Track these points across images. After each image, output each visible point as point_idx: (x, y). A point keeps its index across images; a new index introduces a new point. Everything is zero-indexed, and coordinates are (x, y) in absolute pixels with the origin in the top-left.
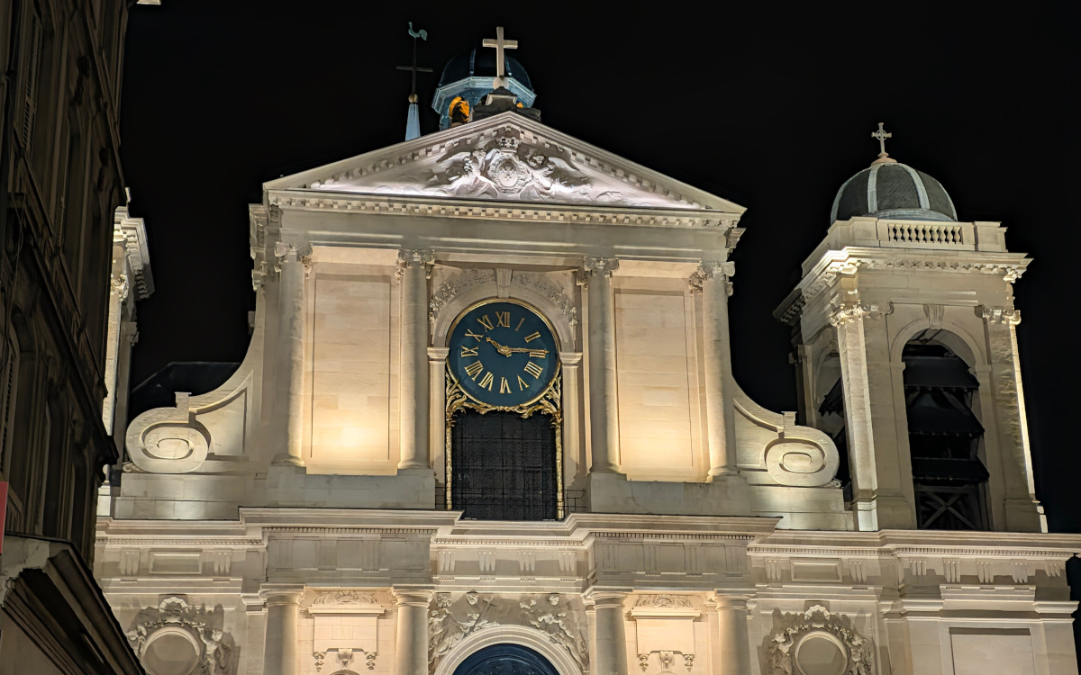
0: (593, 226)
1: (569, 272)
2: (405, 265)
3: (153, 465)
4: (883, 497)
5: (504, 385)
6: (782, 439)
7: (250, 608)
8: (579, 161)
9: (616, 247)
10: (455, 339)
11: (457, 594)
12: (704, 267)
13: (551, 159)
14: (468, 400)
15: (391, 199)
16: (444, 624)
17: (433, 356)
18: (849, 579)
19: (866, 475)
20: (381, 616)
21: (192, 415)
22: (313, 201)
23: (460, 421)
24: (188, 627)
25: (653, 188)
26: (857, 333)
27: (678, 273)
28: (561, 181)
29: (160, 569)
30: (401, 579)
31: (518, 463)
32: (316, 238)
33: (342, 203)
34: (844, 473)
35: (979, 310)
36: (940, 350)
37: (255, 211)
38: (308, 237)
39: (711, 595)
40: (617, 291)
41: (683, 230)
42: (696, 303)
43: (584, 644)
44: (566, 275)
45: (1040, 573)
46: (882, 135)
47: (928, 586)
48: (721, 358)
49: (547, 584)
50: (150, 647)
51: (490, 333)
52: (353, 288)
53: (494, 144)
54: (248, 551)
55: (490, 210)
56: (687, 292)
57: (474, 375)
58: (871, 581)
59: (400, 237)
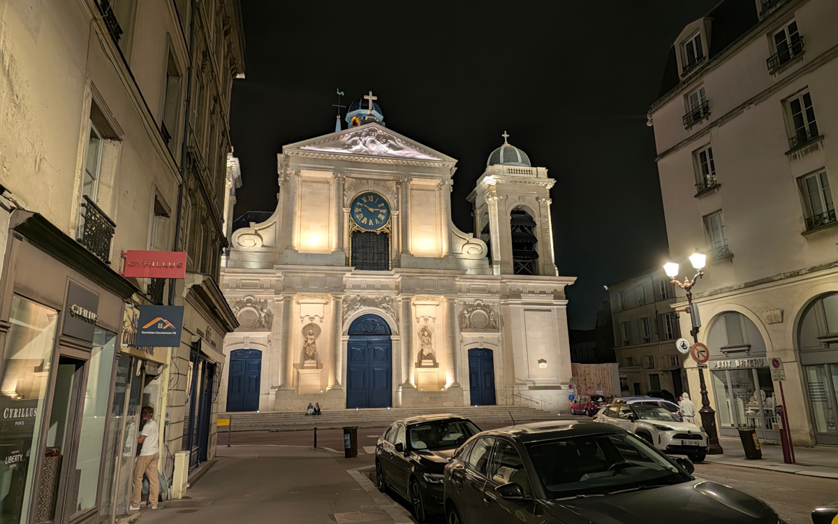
0: (404, 165)
1: (395, 182)
2: (335, 178)
3: (241, 248)
4: (502, 263)
5: (371, 222)
6: (468, 243)
7: (277, 301)
8: (399, 141)
9: (411, 173)
10: (353, 205)
11: (353, 296)
12: (443, 181)
13: (388, 140)
14: (358, 227)
15: (330, 153)
16: (348, 307)
17: (345, 211)
18: (489, 291)
19: (497, 256)
20: (326, 304)
21: (256, 231)
22: (301, 153)
23: (355, 235)
24: (255, 307)
25: (425, 152)
26: (495, 206)
27: (433, 183)
28: (392, 148)
29: (244, 286)
30: (332, 291)
31: (375, 250)
32: (302, 167)
33: (312, 154)
34: (489, 255)
35: (537, 199)
36: (523, 212)
37: (280, 156)
38: (299, 166)
39: (442, 297)
40: (412, 189)
41: (435, 168)
42: (439, 194)
43: (398, 314)
44: (393, 183)
45: (555, 290)
46: (505, 135)
47: (516, 294)
48: (448, 214)
49: (385, 293)
50: (241, 314)
51: (365, 203)
52: (315, 185)
53: (368, 134)
54: (277, 280)
55: (366, 159)
56: (436, 190)
57: (360, 219)
58: (497, 292)
59: (333, 167)
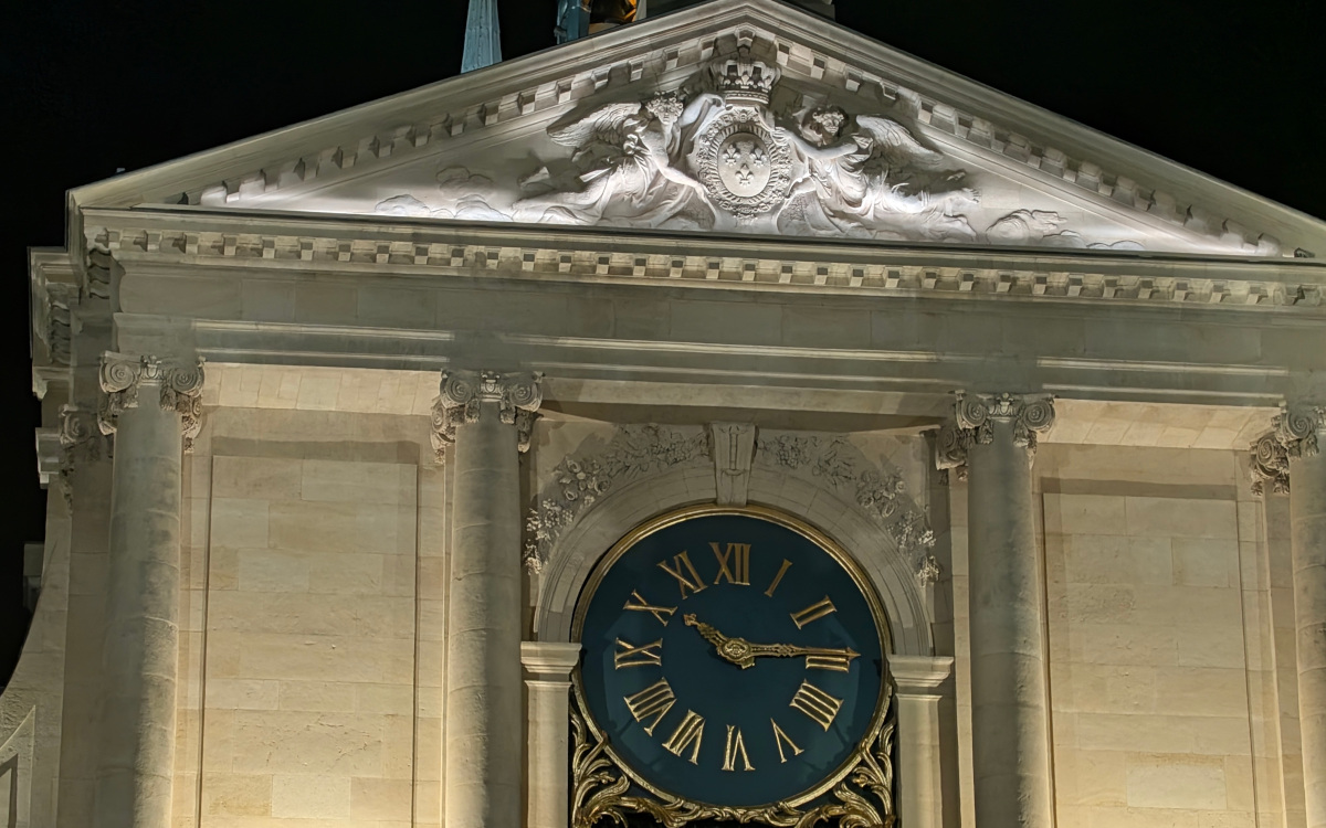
0: (980, 305)
1: (915, 433)
2: (458, 414)
5: (735, 752)
8: (941, 126)
9: (1045, 363)
10: (598, 617)
12: (1293, 419)
13: (863, 121)
14: (635, 792)
15: (421, 232)
17: (536, 664)
22: (207, 239)
25: (1146, 200)
27: (1216, 434)
28: (891, 181)
32: (211, 339)
33: (285, 242)
37: (47, 269)
38: (192, 340)
40: (1050, 486)
41: (1230, 317)
42: (1272, 518)
44: (905, 440)
51: (693, 603)
52: (315, 477)
53: (706, 82)
55: (694, 263)
56: (1245, 489)
57: (648, 721)
59: (445, 336)
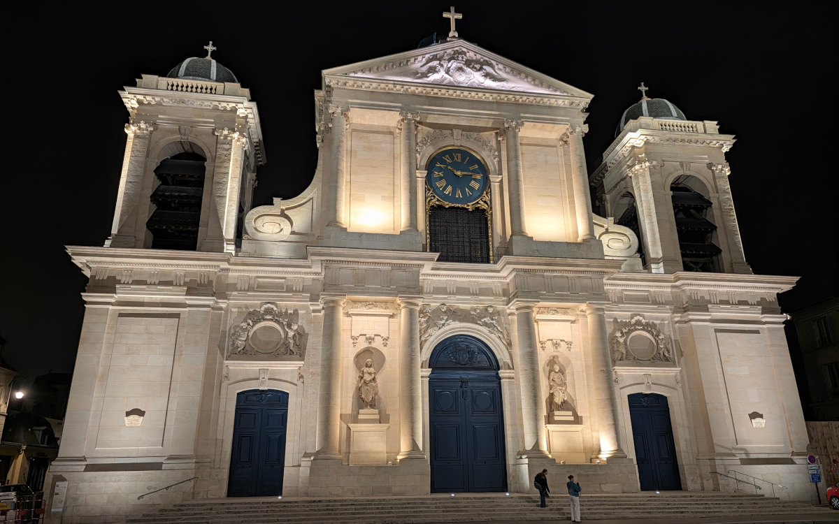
0: (509, 103)
1: (493, 133)
2: (403, 120)
3: (260, 236)
4: (666, 260)
5: (459, 194)
6: (607, 231)
7: (314, 311)
8: (500, 69)
9: (522, 115)
10: (430, 166)
11: (434, 305)
12: (572, 126)
13: (484, 67)
14: (438, 200)
15: (395, 83)
16: (427, 322)
17: (418, 175)
18: (655, 302)
19: (655, 250)
20: (392, 316)
21: (283, 211)
22: (351, 83)
23: (435, 213)
24: (278, 322)
25: (541, 84)
27: (552, 133)
28: (490, 78)
29: (261, 288)
30: (404, 292)
31: (466, 236)
32: (351, 103)
33: (367, 84)
35: (710, 166)
37: (318, 94)
38: (347, 103)
39: (583, 306)
40: (524, 144)
41: (558, 108)
42: (564, 151)
43: (508, 335)
44: (491, 135)
46: (643, 88)
47: (700, 305)
48: (583, 175)
49: (486, 301)
50: (255, 332)
51: (450, 164)
53: (452, 58)
54: (313, 279)
55: (451, 92)
56: (558, 146)
57: (441, 187)
58: (667, 303)
59: (400, 105)
